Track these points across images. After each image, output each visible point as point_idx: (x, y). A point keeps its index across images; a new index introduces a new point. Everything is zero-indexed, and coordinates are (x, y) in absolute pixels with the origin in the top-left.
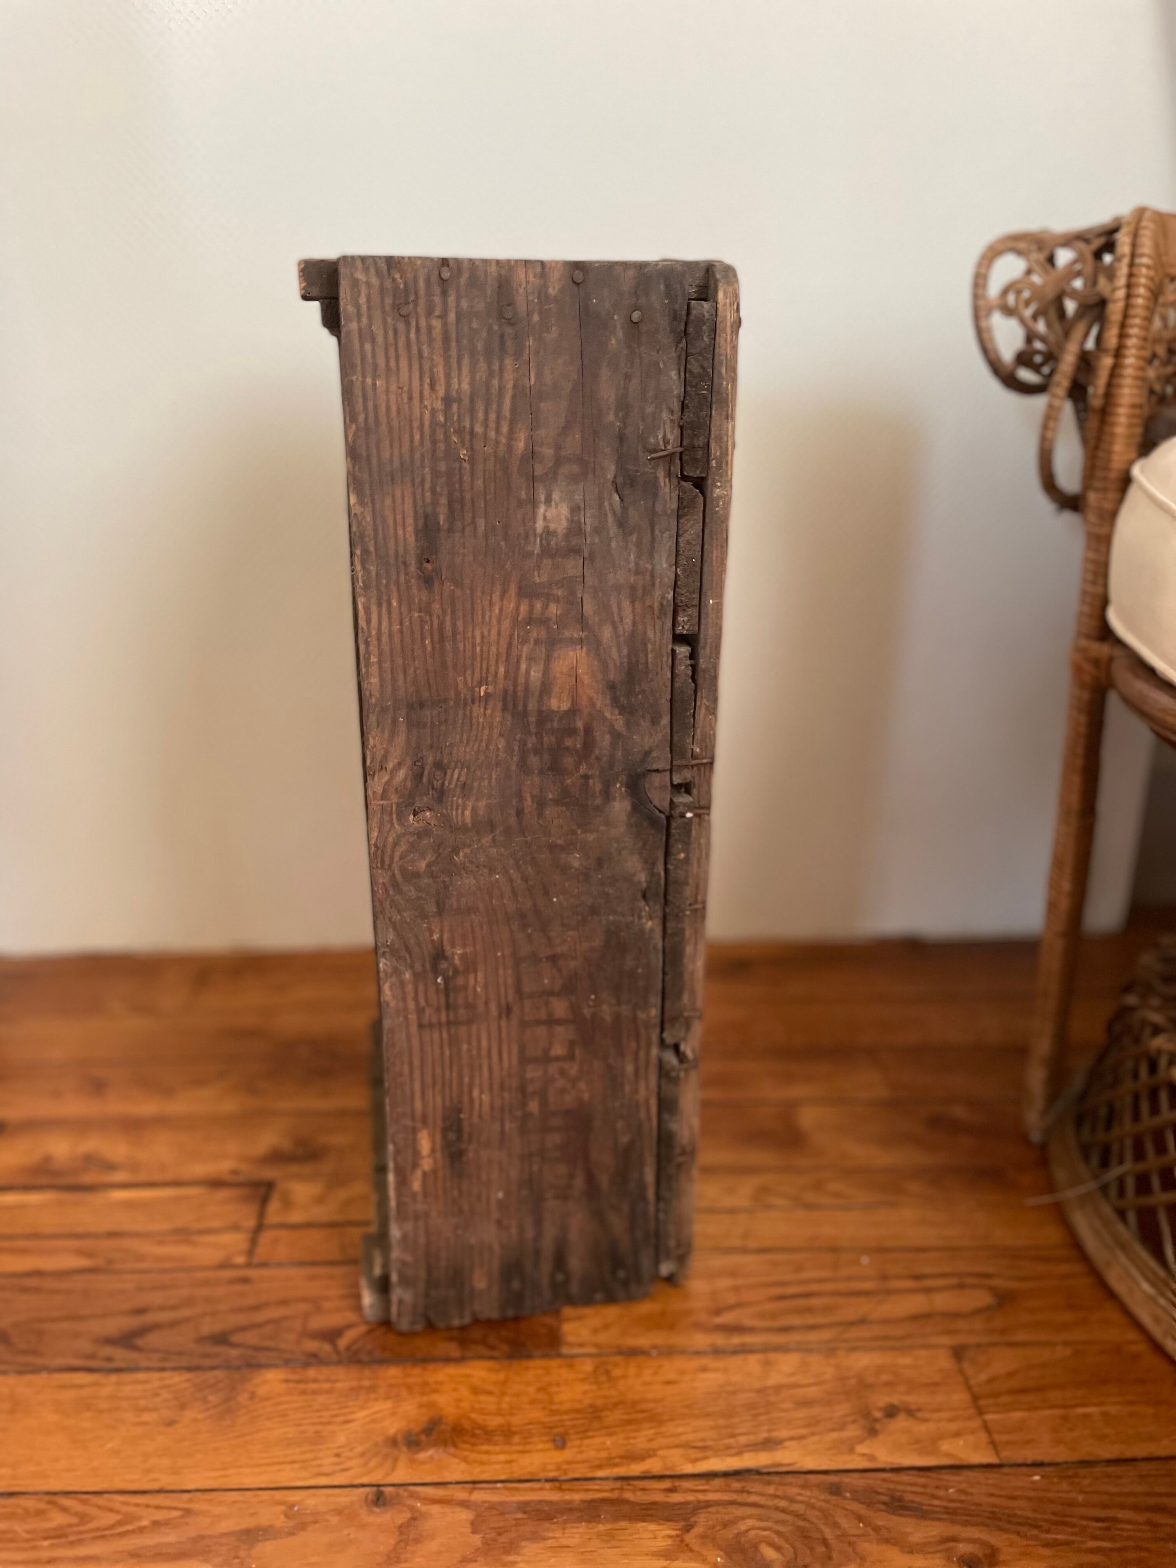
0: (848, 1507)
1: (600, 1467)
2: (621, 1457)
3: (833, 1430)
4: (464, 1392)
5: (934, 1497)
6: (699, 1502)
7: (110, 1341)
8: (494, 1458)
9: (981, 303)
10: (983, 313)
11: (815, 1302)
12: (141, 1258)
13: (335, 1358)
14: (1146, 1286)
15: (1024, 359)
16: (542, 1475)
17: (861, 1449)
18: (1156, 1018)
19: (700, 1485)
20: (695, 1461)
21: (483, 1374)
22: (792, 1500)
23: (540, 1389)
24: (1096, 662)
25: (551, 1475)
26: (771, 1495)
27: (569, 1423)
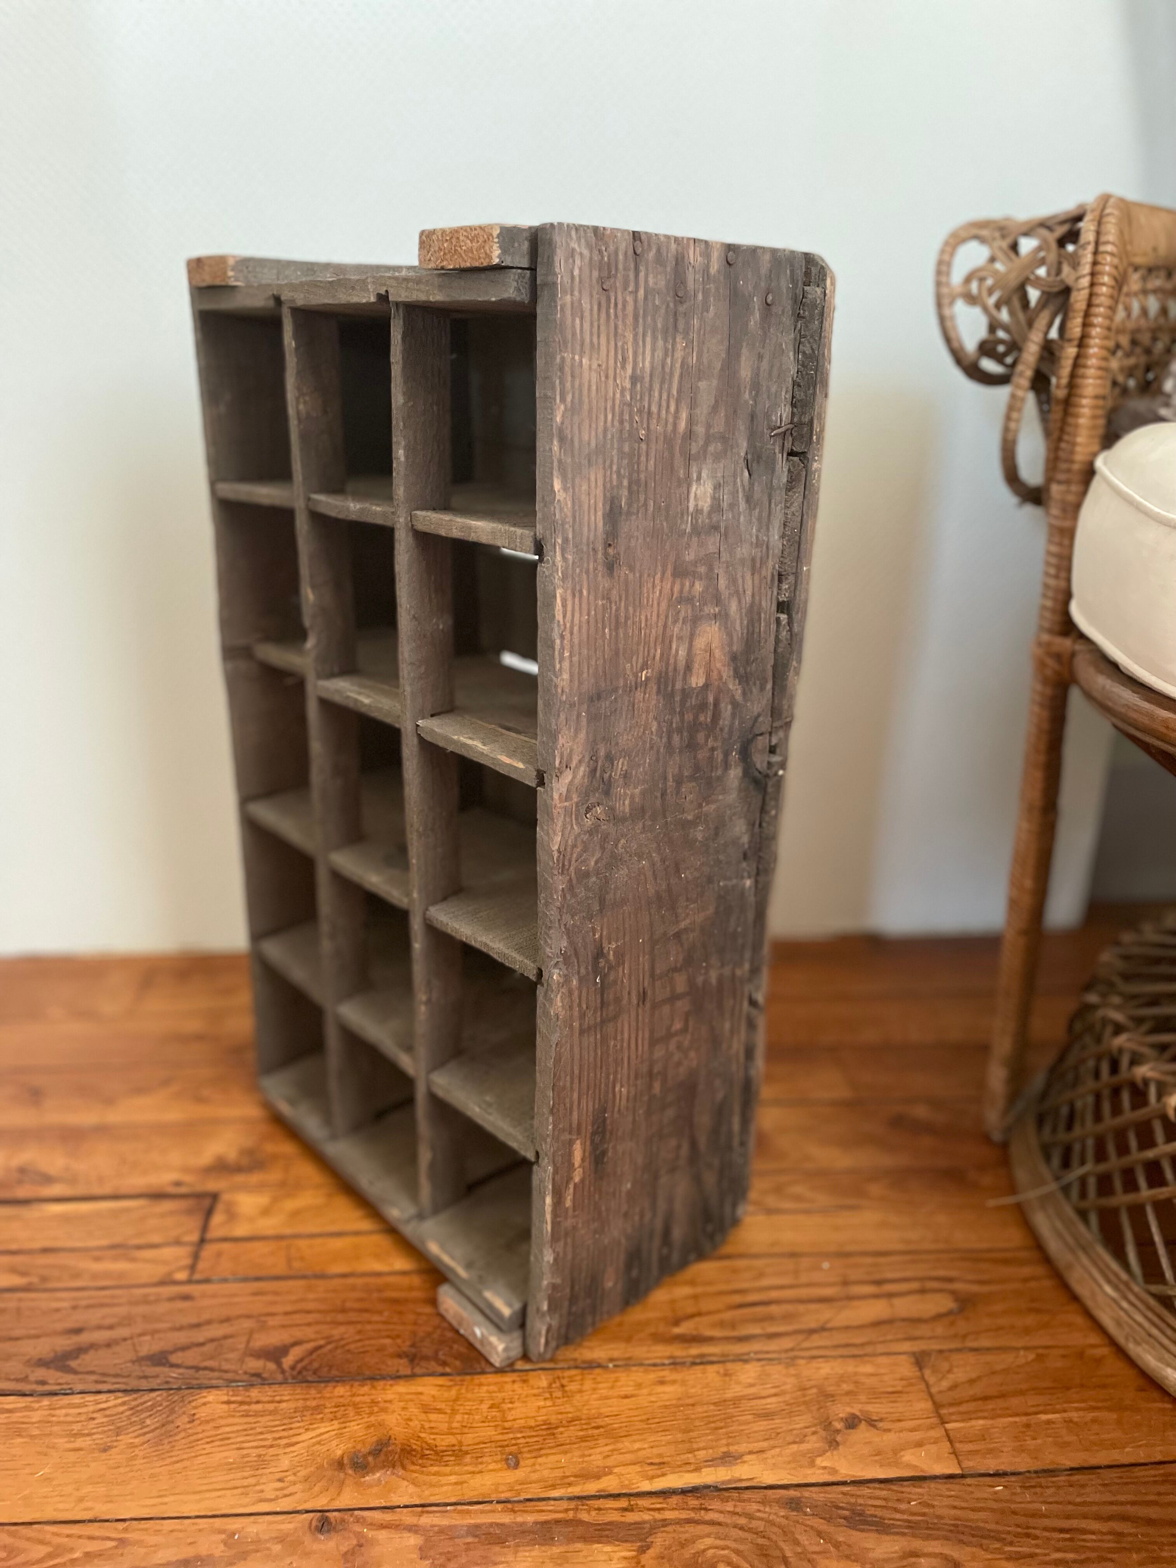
0: (808, 1522)
1: (554, 1487)
2: (576, 1476)
3: (794, 1442)
4: (414, 1410)
5: (896, 1510)
6: (655, 1521)
7: (42, 1363)
8: (444, 1480)
9: (945, 290)
10: (946, 301)
11: (774, 1309)
12: (77, 1275)
13: (280, 1377)
14: (1108, 1289)
15: (986, 349)
16: (494, 1497)
17: (819, 1461)
18: (1118, 1016)
19: (657, 1503)
20: (652, 1478)
21: (434, 1391)
22: (750, 1517)
23: (492, 1407)
24: (1058, 657)
25: (503, 1496)
26: (729, 1512)
27: (522, 1441)
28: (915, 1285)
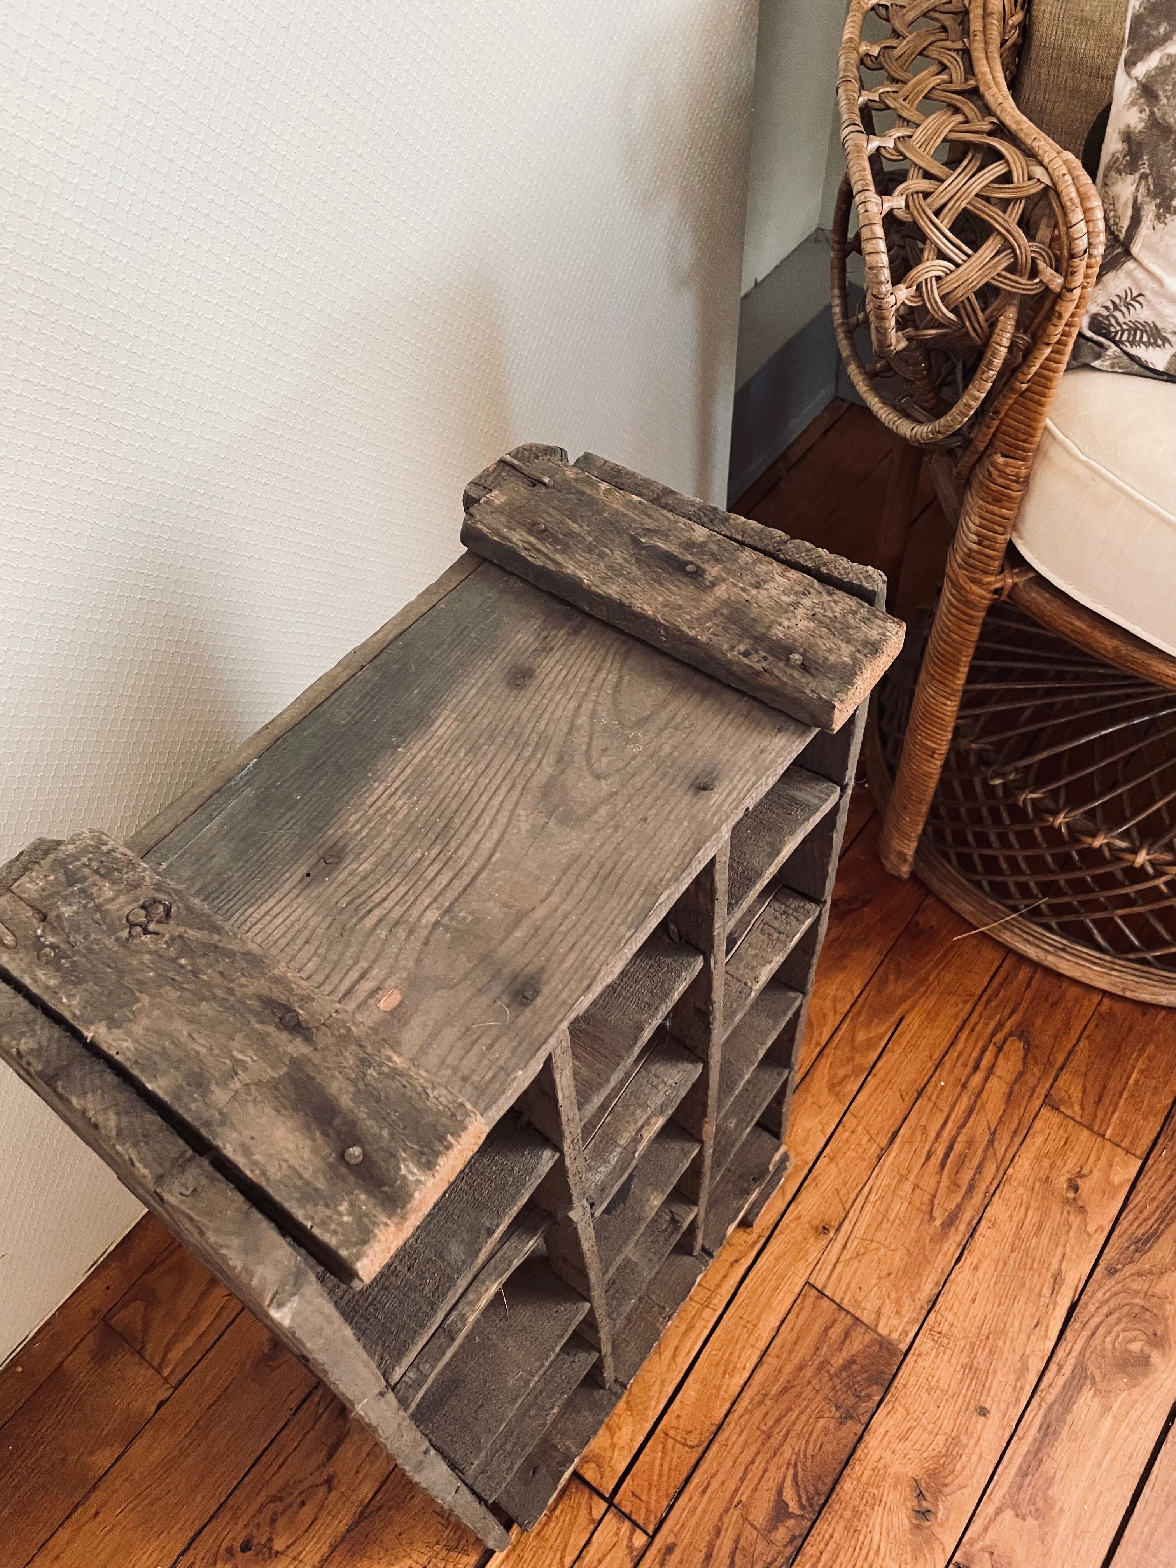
0: (1128, 1274)
3: (1068, 1231)
4: (899, 1447)
6: (1077, 1358)
8: (971, 1465)
13: (806, 1523)
17: (1091, 1229)
20: (1045, 1335)
22: (1106, 1302)
23: (929, 1392)
26: (1096, 1311)
27: (970, 1393)
28: (992, 1049)
